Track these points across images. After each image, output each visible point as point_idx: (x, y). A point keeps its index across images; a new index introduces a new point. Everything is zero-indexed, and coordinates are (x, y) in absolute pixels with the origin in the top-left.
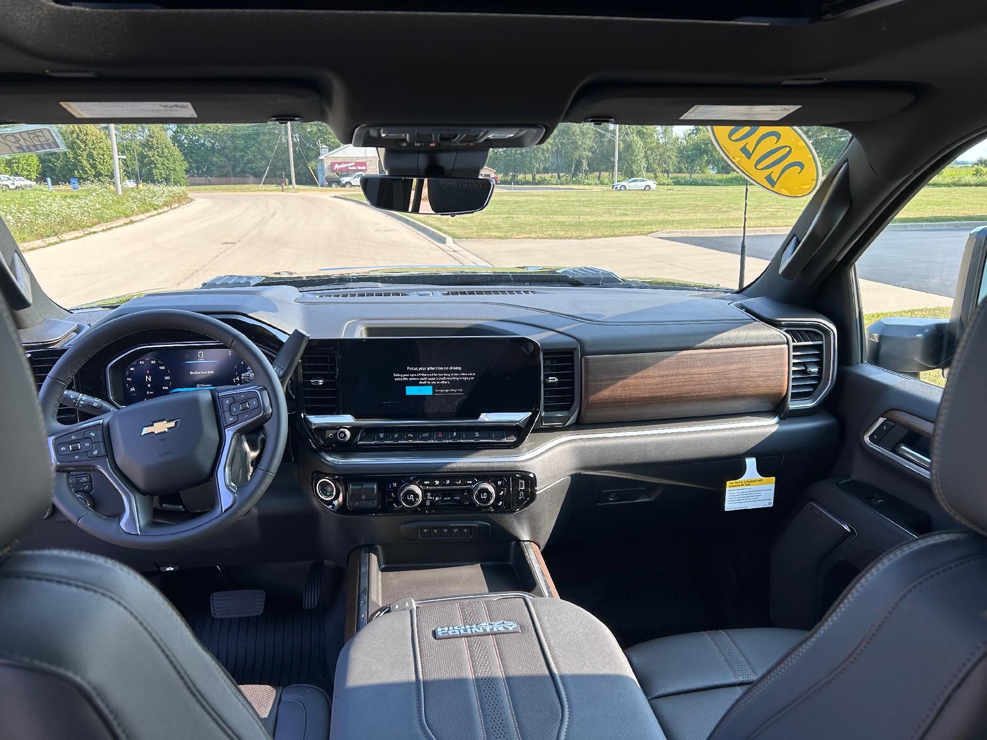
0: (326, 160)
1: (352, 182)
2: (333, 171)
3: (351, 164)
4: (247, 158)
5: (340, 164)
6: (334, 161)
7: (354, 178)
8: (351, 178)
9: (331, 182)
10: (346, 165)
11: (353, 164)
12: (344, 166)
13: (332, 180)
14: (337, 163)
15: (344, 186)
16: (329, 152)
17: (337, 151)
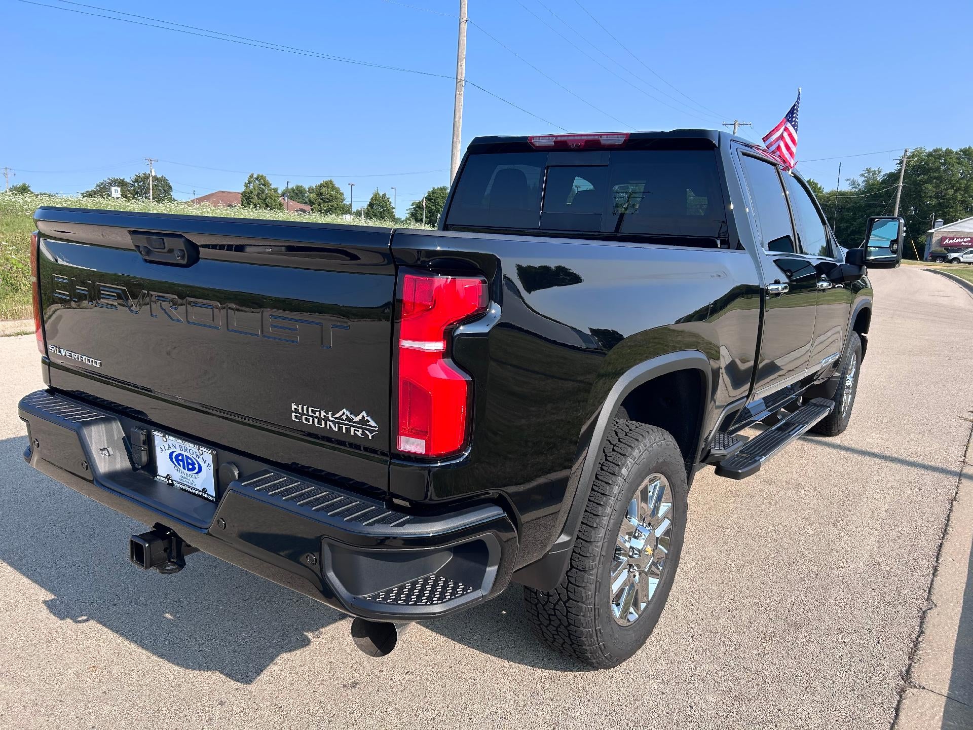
0: (936, 234)
1: (961, 258)
2: (942, 246)
3: (965, 240)
4: (851, 229)
5: (950, 238)
6: (945, 235)
7: (964, 254)
8: (961, 254)
9: (935, 257)
10: (959, 240)
11: (969, 239)
12: (956, 241)
13: (938, 255)
14: (949, 238)
15: (951, 261)
16: (943, 225)
17: (952, 225)
